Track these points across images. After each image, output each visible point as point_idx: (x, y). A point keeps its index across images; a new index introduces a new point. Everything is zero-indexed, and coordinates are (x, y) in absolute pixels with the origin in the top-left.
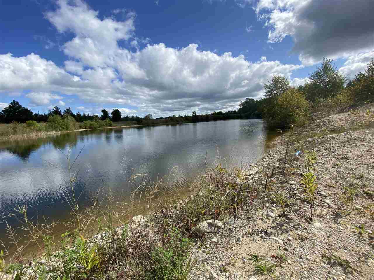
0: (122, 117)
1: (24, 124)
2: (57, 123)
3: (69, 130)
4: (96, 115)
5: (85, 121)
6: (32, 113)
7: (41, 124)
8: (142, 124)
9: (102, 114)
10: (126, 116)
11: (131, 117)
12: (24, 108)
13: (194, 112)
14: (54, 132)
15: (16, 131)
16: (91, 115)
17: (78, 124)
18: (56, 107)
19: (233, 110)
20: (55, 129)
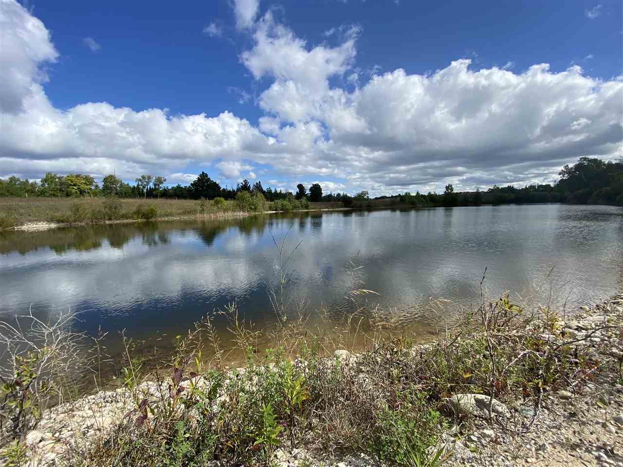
0: (323, 195)
1: (212, 202)
2: (245, 201)
3: (258, 212)
4: (290, 191)
5: (277, 199)
6: (219, 188)
7: (228, 202)
8: (352, 207)
9: (298, 190)
10: (329, 193)
11: (336, 196)
12: (213, 181)
13: (449, 187)
14: (241, 213)
15: (203, 210)
16: (283, 192)
17: (268, 203)
18: (245, 180)
19: (544, 184)
20: (242, 209)
